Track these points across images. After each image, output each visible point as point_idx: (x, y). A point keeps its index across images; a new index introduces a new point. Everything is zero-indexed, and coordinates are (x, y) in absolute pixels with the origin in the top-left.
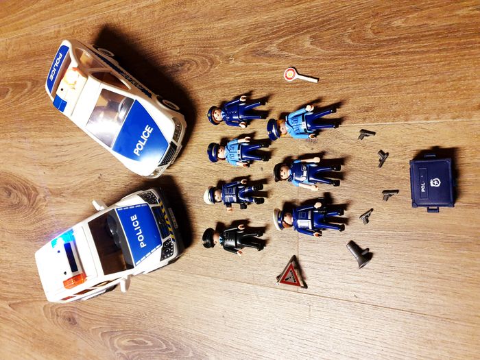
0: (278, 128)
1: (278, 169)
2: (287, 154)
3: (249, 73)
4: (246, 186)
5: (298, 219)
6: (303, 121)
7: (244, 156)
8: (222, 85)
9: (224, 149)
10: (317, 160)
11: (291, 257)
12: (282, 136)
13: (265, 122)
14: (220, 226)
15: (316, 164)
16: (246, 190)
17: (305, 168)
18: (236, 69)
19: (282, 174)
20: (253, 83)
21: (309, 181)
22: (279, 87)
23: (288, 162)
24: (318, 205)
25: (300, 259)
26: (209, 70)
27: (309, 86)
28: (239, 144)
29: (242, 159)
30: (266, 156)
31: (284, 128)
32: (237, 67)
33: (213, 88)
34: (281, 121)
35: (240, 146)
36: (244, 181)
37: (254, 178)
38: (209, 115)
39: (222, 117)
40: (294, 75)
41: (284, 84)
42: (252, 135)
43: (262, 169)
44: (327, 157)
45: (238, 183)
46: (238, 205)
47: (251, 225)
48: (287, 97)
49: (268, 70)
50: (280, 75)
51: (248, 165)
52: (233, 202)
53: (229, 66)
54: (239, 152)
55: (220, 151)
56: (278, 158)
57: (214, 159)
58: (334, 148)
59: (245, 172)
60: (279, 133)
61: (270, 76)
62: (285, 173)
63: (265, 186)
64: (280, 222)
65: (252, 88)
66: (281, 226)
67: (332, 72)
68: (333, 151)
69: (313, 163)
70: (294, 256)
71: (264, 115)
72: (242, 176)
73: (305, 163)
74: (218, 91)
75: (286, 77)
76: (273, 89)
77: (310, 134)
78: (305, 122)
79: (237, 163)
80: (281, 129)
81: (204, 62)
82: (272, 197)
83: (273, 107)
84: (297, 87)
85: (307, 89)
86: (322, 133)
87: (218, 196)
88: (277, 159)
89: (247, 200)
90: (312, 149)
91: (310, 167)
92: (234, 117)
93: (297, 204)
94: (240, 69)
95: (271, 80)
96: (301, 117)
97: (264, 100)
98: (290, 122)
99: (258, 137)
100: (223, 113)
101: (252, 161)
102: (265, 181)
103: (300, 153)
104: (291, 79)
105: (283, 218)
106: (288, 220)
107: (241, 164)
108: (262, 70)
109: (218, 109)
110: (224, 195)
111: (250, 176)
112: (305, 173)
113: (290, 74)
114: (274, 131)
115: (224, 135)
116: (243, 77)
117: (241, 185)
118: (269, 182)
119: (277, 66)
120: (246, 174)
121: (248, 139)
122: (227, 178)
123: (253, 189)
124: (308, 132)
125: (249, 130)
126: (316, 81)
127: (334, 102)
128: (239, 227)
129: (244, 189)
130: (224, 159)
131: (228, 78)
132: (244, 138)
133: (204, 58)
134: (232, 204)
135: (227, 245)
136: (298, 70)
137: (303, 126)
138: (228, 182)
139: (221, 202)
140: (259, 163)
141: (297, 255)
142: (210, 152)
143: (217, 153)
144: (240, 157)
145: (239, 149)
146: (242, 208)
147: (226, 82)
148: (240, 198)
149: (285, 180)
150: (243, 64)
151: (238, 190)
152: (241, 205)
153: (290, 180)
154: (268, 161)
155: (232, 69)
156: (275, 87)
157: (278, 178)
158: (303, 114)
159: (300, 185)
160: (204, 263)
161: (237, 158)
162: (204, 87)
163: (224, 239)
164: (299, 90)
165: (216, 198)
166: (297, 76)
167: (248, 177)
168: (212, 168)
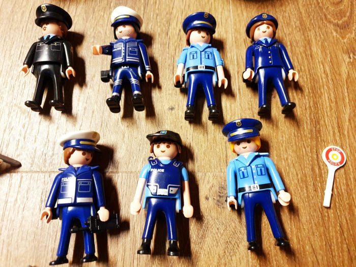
0: (247, 139)
1: (171, 138)
2: (197, 151)
3: (331, 86)
4: (142, 80)
5: (77, 177)
6: (261, 186)
7: (193, 77)
8: (309, 43)
9: (206, 42)
10: (188, 211)
11: (18, 159)
12: (231, 146)
13: (253, 113)
14: (77, 39)
15: (181, 211)
16: (133, 81)
17: (173, 190)
18: (335, 65)
19: (163, 146)
20: (316, 93)
21: (148, 199)
22: (311, 138)
23: (184, 154)
24: (103, 214)
25: (14, 175)
26: (330, 22)
27: (316, 190)
28: (214, 68)
29: (189, 74)
30: (193, 117)
31: (247, 151)
32: (339, 66)
33: (303, 28)
34: (259, 143)
35: (211, 71)
36: (150, 79)
37: (155, 94)
38: (265, 16)
39: (262, 39)
40: (334, 164)
41: (317, 146)
42: (229, 92)
43: (172, 109)
44: (193, 227)
45: (147, 67)
46: (107, 67)
47: (76, 90)
48: (296, 152)
49: (338, 118)
50: (330, 138)
51: (178, 85)
52: (112, 58)
53: (339, 53)
54: (201, 68)
55: (203, 34)
56: (190, 137)
57: (188, 26)
58: (208, 240)
59: (167, 79)
60: (236, 141)
61: (328, 121)
62: (164, 153)
63: (143, 114)
64: (73, 143)
65: (306, 91)
66: (66, 144)
67: (342, 233)
68: (203, 237)
69: (182, 204)
70: (20, 165)
71: (265, 113)
72: (160, 75)
73: (181, 190)
74: (298, 36)
75: (330, 150)
76: (307, 126)
77: (236, 198)
78: (258, 189)
79: (181, 66)
80: (243, 145)
81: (342, 14)
82: (123, 126)
83: (277, 126)
84: (313, 169)
85: (311, 188)
86: (235, 216)
87: (125, 31)
88: (188, 134)
89: (117, 82)
90: (207, 198)
91: (175, 199)
92: (260, 60)
93: (110, 170)
94: (336, 72)
95: (322, 122)
96: (267, 181)
97: (289, 111)
98: (259, 161)
99: (225, 101)
100: (269, 40)
101: (185, 91)
102: (151, 114)
103: (199, 176)
104: (328, 158)
105: (79, 149)
106: (77, 158)
107: (180, 71)
108: (337, 107)
109: (274, 33)
110: (126, 42)
111: (160, 87)
112: (163, 192)
113: (335, 157)
114: (241, 132)
115: (228, 46)
116: (323, 75)
117: (144, 71)
118: (149, 121)
119: (346, 133)
120: (162, 81)
121: (223, 85)
122: (156, 50)
123: (136, 92)
124: (240, 195)
125: (238, 85)
126: (327, 203)
127: (290, 236)
128: (70, 68)
129: (137, 77)
130: (188, 43)
131: (320, 53)
132: (226, 77)
133: (348, 14)
134: (110, 57)
135: (39, 48)
136: (342, 170)
137: (251, 186)
138: (149, 51)
139: (116, 38)
140: (182, 103)
141: (21, 169)
142: (200, 16)
143: (199, 29)
144: (191, 70)
145: (207, 67)
146: (103, 73)
147: (314, 49)
148: (120, 71)
149: (152, 151)
150: (344, 76)
151: (133, 65)
152: (108, 71)
153: (151, 161)
154: (186, 118)
155: (335, 59)
156: (311, 131)
157: (155, 140)
158: (272, 185)
159: (142, 180)
160: (19, 15)
161: (191, 64)
162: (304, 15)
163: (49, 41)
164: (308, 171)
165: (121, 28)
166: (332, 169)
167: (157, 84)
168: (173, 24)
